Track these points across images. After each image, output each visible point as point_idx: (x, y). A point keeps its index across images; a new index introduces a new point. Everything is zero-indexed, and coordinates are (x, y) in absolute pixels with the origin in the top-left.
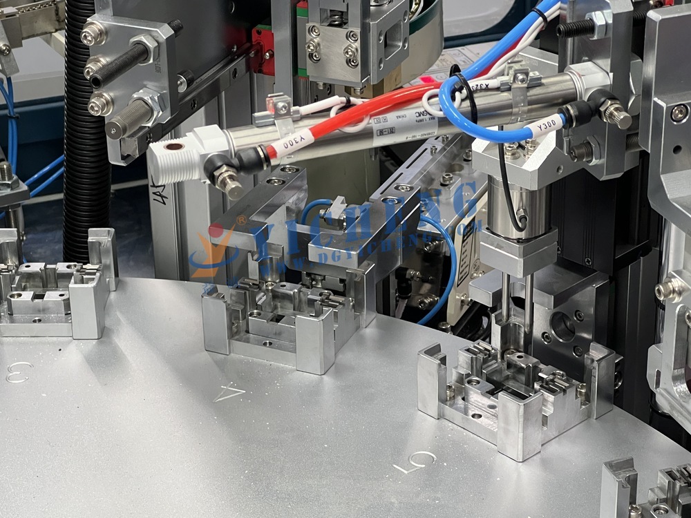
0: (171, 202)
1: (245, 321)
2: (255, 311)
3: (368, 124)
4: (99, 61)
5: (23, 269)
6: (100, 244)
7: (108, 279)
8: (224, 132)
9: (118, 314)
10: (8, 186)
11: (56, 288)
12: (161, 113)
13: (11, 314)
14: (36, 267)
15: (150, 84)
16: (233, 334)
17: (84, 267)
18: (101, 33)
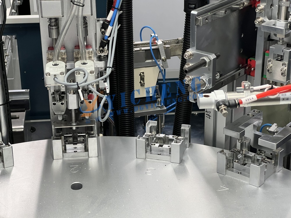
0: (212, 118)
1: (232, 164)
2: (237, 160)
3: (279, 95)
4: (189, 65)
5: (157, 136)
6: (185, 130)
7: (186, 143)
8: (225, 93)
9: (188, 156)
10: (159, 107)
11: (168, 144)
12: (209, 85)
13: (151, 151)
14: (162, 135)
15: (206, 75)
16: (227, 168)
17: (178, 137)
18: (191, 55)
